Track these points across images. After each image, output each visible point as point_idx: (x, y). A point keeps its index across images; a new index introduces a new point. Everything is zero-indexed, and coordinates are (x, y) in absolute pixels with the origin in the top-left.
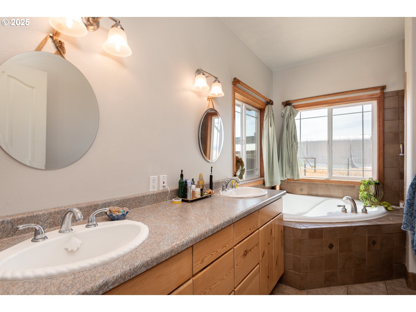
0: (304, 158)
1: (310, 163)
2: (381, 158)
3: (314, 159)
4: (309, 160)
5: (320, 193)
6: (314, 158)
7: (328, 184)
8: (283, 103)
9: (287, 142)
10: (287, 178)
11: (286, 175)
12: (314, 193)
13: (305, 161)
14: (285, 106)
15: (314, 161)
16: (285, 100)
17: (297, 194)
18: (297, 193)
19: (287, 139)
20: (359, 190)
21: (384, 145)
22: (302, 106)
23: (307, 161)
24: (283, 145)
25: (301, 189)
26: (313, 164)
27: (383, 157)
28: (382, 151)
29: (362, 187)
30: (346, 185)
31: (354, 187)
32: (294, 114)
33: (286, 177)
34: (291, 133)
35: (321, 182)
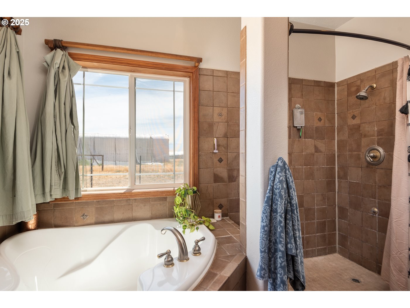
0: (91, 155)
1: (97, 161)
2: (196, 155)
3: (101, 157)
4: (96, 157)
5: (118, 216)
6: (102, 155)
7: (130, 199)
8: (47, 42)
9: (55, 123)
10: (54, 197)
11: (51, 191)
12: (107, 218)
13: (91, 159)
14: (52, 49)
15: (101, 159)
16: (52, 38)
17: (75, 226)
18: (76, 224)
19: (55, 117)
20: (173, 204)
21: (199, 138)
22: (87, 57)
23: (94, 159)
24: (45, 128)
25: (83, 215)
26: (100, 162)
27: (198, 154)
28: (197, 146)
29: (178, 200)
30: (156, 197)
31: (165, 199)
32: (71, 71)
33: (51, 195)
34: (65, 104)
35: (119, 198)
